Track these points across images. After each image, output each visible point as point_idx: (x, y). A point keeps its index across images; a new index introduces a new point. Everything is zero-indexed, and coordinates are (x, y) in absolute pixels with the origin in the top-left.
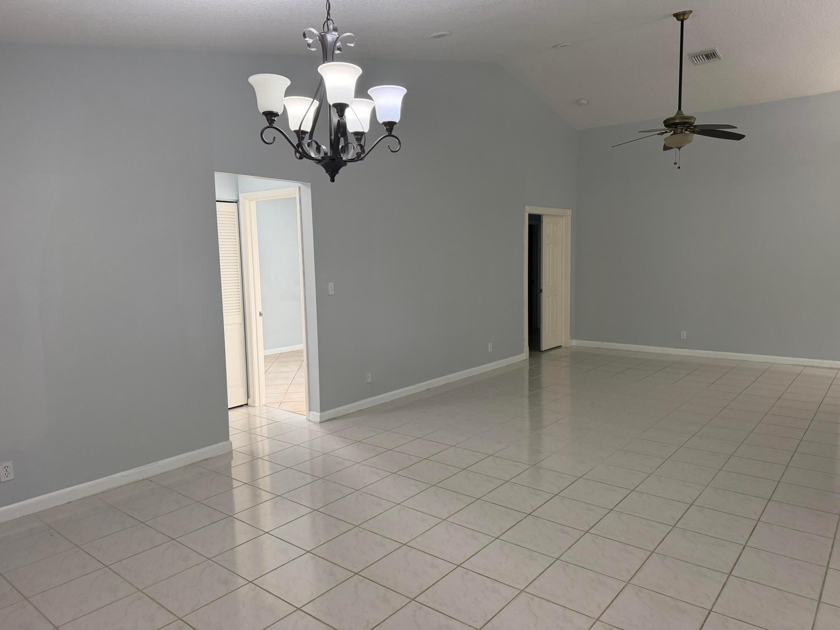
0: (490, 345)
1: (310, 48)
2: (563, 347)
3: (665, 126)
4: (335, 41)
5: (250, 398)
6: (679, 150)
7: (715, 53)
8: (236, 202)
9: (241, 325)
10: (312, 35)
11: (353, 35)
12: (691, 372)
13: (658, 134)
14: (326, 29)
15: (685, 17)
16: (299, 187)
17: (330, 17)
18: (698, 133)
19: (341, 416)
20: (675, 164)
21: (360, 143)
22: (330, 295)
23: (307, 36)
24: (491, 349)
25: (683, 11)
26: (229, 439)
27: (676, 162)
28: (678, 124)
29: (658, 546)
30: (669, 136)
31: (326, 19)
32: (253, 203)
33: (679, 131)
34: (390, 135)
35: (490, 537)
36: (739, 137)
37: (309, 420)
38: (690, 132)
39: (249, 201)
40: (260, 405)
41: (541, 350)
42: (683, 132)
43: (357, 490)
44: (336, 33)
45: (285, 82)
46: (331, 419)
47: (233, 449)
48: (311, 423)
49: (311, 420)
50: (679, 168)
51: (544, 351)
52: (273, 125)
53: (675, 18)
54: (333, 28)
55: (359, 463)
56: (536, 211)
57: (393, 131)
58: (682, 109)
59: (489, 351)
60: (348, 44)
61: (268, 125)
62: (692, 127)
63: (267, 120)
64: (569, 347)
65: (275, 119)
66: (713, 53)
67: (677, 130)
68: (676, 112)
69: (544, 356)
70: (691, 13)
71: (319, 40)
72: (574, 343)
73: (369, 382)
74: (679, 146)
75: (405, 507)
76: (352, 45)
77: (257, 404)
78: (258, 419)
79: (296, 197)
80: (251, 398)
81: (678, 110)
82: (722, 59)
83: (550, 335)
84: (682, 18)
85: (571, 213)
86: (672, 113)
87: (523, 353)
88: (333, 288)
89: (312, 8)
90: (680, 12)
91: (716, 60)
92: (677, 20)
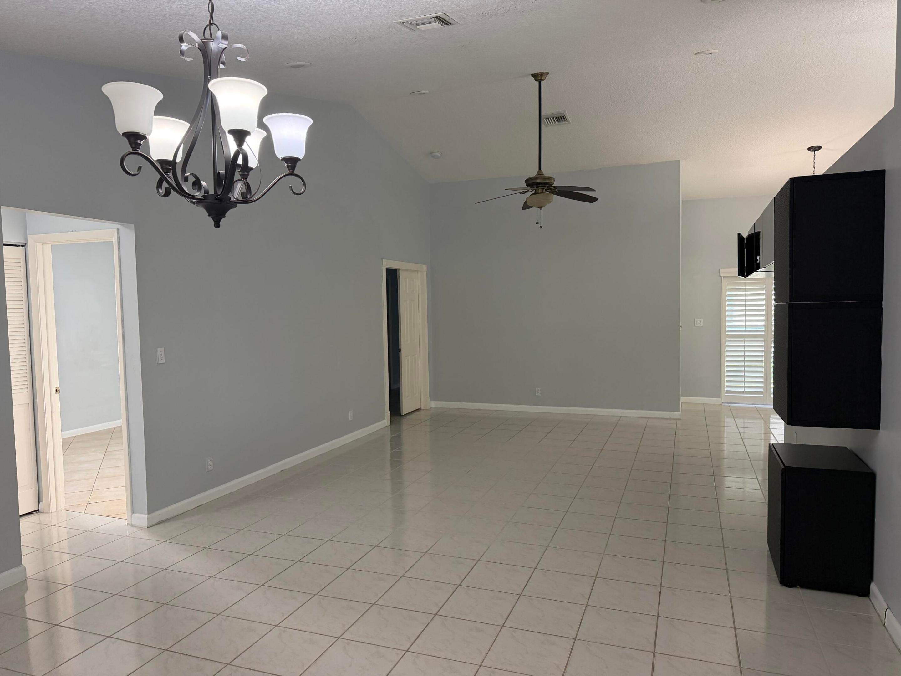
0: (351, 413)
1: (183, 57)
2: (422, 409)
3: (527, 185)
4: (221, 51)
5: (42, 502)
6: (541, 210)
7: (564, 117)
8: (23, 246)
9: (29, 405)
10: (191, 41)
11: (245, 47)
12: (551, 429)
13: (520, 193)
14: (208, 35)
15: (543, 78)
16: (117, 229)
17: (213, 21)
18: (557, 194)
19: (176, 516)
20: (537, 223)
21: (246, 180)
22: (159, 364)
23: (184, 41)
24: (352, 417)
25: (541, 72)
26: (22, 564)
27: (538, 222)
28: (540, 184)
29: (578, 631)
30: (529, 196)
31: (208, 23)
32: (48, 248)
33: (540, 191)
34: (292, 174)
35: (399, 652)
36: (593, 200)
37: (132, 525)
38: (550, 193)
39: (42, 244)
40: (57, 510)
41: (401, 414)
42: (544, 192)
43: (218, 615)
44: (227, 43)
45: (157, 96)
46: (162, 520)
47: (27, 577)
48: (133, 528)
49: (135, 525)
50: (541, 227)
51: (405, 415)
52: (138, 151)
53: (533, 78)
54: (222, 34)
55: (213, 577)
56: (393, 265)
57: (296, 169)
58: (542, 169)
59: (350, 419)
60: (238, 58)
61: (130, 150)
62: (552, 188)
63: (130, 144)
64: (429, 409)
65: (142, 143)
66: (563, 117)
67: (538, 189)
68: (537, 172)
69: (405, 421)
70: (548, 75)
71: (199, 48)
72: (433, 404)
73: (210, 469)
74: (540, 206)
75: (286, 629)
76: (243, 60)
77: (53, 509)
78: (54, 530)
79: (113, 242)
80: (44, 501)
81: (538, 170)
82: (570, 123)
83: (410, 397)
84: (539, 78)
85: (426, 268)
86: (533, 172)
87: (383, 419)
88: (163, 355)
89: (154, 12)
90: (538, 73)
91: (565, 124)
92: (535, 80)
